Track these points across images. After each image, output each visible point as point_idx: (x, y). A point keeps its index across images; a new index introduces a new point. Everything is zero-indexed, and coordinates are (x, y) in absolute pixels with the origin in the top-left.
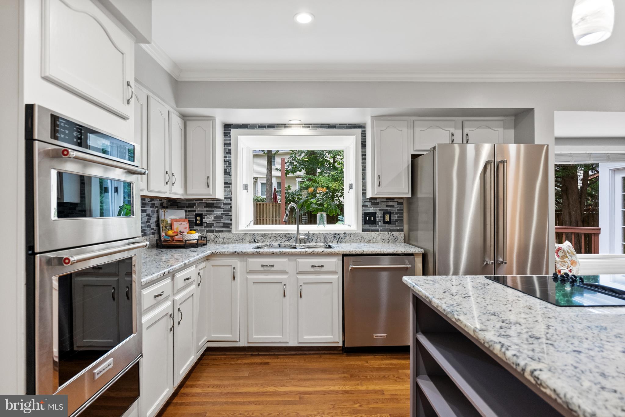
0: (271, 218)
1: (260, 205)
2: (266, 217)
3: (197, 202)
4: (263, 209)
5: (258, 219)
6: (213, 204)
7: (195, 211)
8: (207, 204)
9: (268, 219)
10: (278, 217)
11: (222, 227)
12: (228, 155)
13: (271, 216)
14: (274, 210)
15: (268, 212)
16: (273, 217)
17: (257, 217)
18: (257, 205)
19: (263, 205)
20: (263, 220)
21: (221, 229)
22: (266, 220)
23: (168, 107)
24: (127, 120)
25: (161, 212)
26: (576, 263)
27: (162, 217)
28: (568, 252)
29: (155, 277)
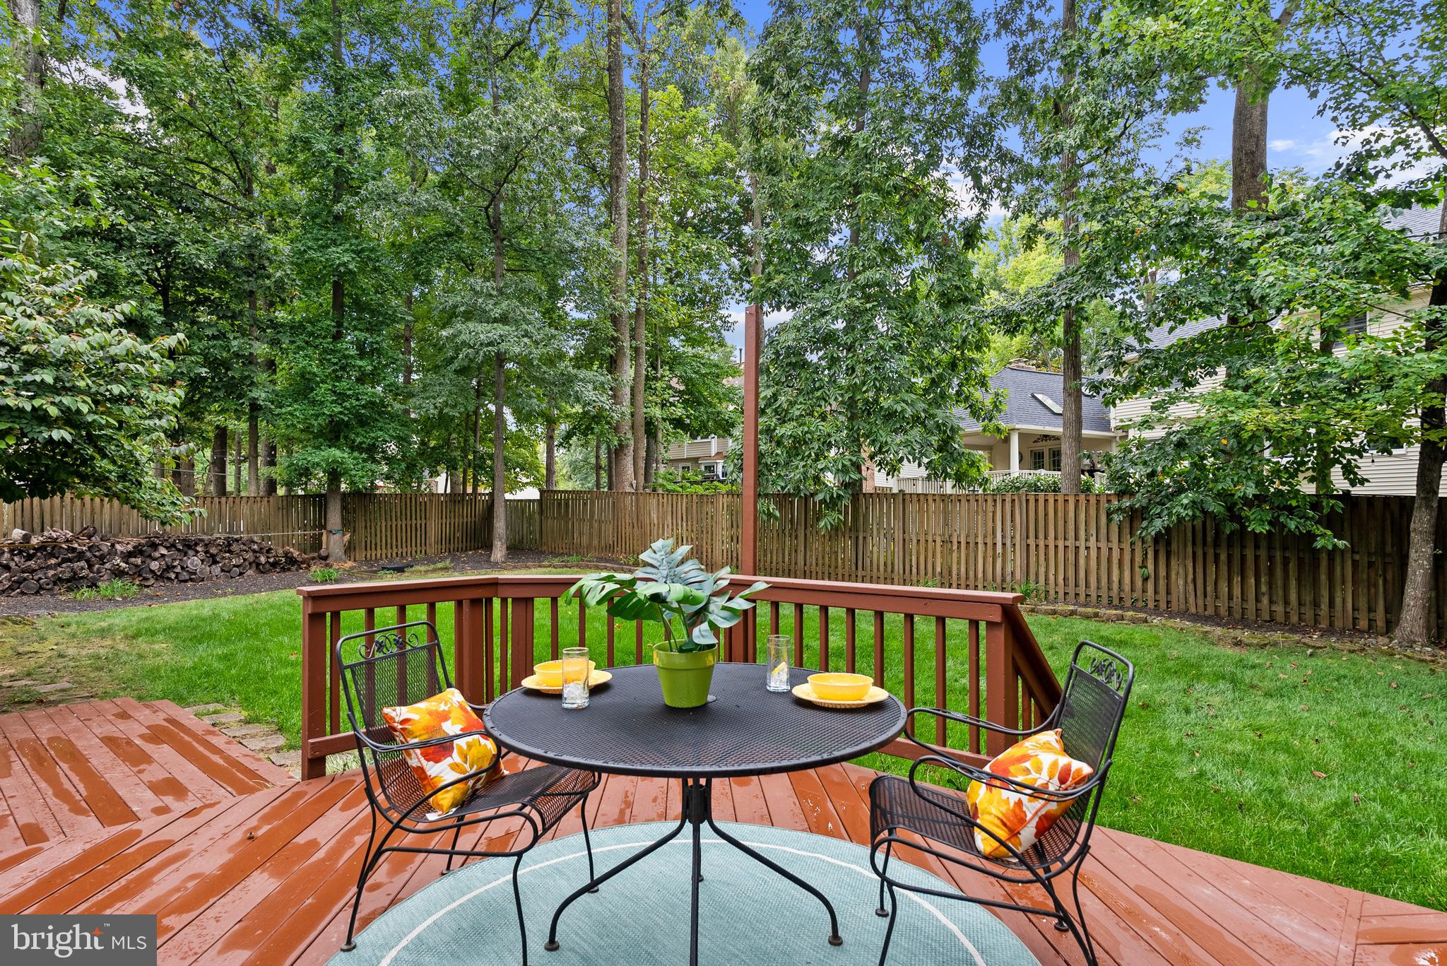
0: (1071, 543)
1: (1037, 500)
2: (1056, 538)
4: (1046, 515)
5: (1032, 541)
9: (1061, 544)
10: (1093, 538)
13: (1071, 534)
14: (1082, 516)
15: (1061, 523)
16: (1076, 539)
17: (1028, 537)
18: (1027, 501)
20: (1047, 546)
22: (1056, 547)
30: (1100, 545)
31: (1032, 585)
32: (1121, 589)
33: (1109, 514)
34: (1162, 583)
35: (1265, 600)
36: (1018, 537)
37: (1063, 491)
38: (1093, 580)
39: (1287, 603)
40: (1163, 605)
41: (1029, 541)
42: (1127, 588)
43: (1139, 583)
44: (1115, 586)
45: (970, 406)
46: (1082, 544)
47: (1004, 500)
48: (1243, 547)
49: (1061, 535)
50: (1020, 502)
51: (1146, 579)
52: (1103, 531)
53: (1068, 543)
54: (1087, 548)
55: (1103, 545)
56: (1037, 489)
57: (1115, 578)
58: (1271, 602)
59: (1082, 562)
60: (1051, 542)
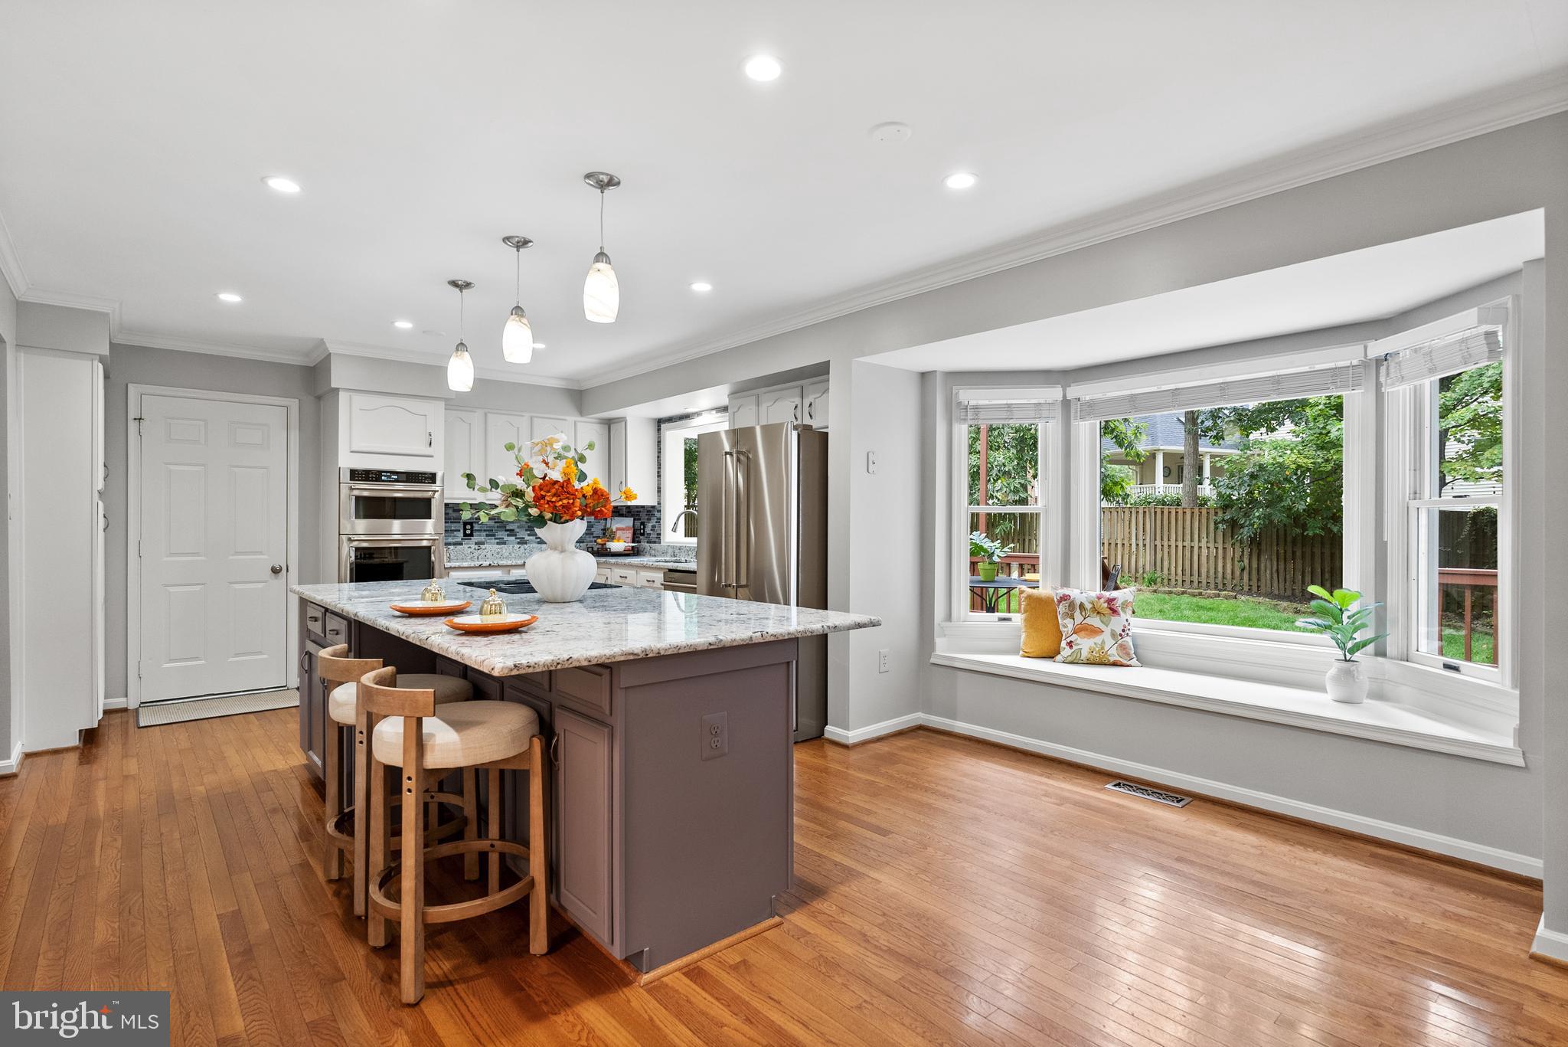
0: (1187, 543)
1: (1162, 512)
3: (641, 510)
5: (1158, 543)
6: (650, 511)
8: (647, 511)
9: (1180, 544)
10: (1204, 540)
11: (656, 537)
12: (659, 455)
13: (1188, 537)
16: (1192, 541)
17: (1155, 540)
18: (1155, 512)
19: (1170, 512)
20: (1169, 546)
21: (655, 539)
22: (1177, 546)
23: (572, 418)
24: (432, 456)
25: (609, 520)
26: (1095, 631)
27: (608, 526)
28: (1082, 606)
29: (465, 564)
30: (1209, 545)
31: (1159, 573)
32: (1224, 577)
33: (1216, 524)
34: (1254, 572)
36: (1148, 539)
37: (1184, 505)
38: (1204, 571)
40: (1255, 589)
41: (1156, 543)
42: (1229, 576)
43: (1238, 573)
44: (1220, 575)
45: (1116, 437)
46: (1196, 544)
47: (1138, 512)
49: (1180, 538)
50: (1150, 512)
51: (1243, 570)
52: (1212, 535)
53: (1185, 544)
54: (1208, 548)
55: (1211, 545)
56: (1164, 503)
57: (1220, 569)
59: (1196, 558)
60: (1173, 543)
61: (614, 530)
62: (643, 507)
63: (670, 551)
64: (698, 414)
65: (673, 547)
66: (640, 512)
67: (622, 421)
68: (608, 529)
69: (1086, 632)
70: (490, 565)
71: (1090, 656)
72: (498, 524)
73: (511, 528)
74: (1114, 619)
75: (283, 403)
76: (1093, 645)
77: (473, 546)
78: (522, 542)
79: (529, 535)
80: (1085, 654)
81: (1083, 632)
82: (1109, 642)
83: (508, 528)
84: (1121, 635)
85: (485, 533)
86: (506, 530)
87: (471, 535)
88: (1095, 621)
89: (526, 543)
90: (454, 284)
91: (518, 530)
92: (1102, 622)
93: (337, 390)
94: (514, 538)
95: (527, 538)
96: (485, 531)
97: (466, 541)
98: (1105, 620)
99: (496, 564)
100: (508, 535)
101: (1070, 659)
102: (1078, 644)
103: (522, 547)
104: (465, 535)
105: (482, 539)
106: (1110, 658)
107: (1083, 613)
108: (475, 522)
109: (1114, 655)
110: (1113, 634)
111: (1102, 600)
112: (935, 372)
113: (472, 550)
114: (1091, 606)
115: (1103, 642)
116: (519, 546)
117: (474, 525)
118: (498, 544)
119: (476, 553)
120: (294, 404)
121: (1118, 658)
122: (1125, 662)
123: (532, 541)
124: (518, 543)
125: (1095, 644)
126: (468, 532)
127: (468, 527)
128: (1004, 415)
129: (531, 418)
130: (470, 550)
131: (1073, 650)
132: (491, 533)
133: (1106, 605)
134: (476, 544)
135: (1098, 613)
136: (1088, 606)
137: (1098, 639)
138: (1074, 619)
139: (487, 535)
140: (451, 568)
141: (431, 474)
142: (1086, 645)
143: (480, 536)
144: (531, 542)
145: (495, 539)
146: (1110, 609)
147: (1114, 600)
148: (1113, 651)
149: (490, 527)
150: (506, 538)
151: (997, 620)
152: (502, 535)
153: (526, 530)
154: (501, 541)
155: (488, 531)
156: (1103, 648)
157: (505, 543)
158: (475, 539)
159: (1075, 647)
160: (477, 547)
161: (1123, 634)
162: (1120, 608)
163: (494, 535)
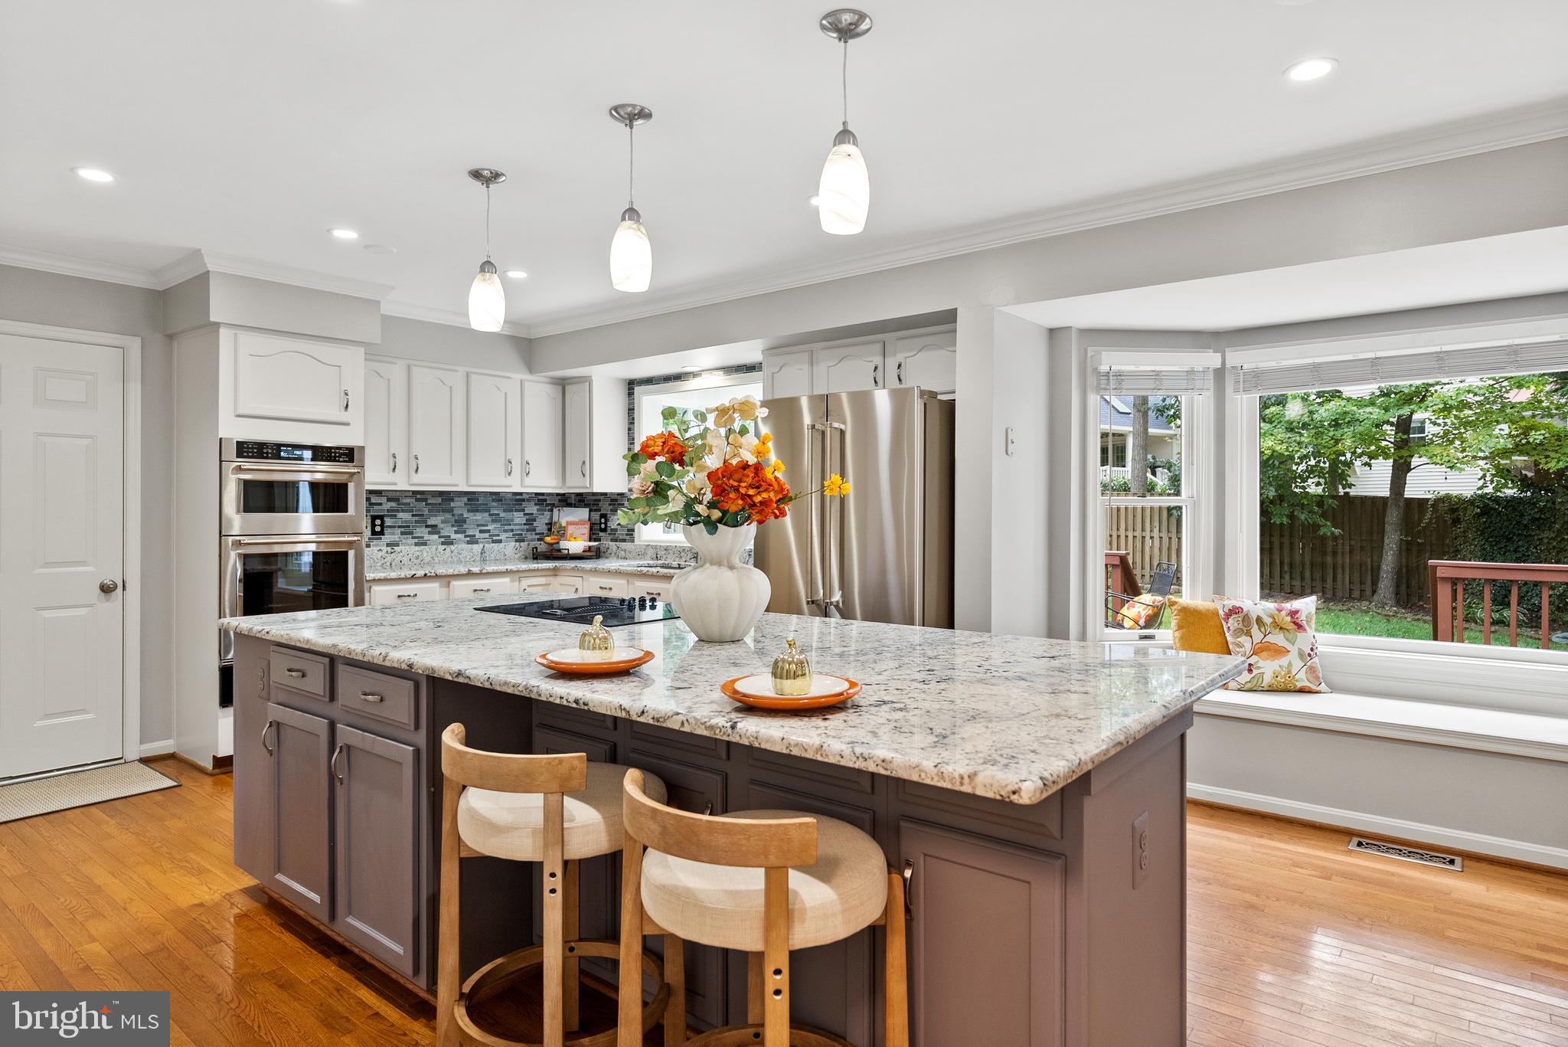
0: (1138, 533)
2: (1126, 530)
3: (602, 498)
6: (616, 500)
7: (600, 510)
8: (612, 500)
9: (1130, 534)
11: (626, 535)
12: (632, 426)
13: (1139, 526)
16: (1143, 530)
20: (1118, 536)
21: (625, 537)
22: (1127, 537)
23: (520, 375)
24: (347, 424)
25: (555, 511)
26: (1281, 652)
27: (555, 519)
28: (1259, 620)
29: (393, 575)
30: (1162, 535)
35: (1287, 577)
39: (1302, 579)
46: (1147, 534)
48: (1271, 536)
49: (1130, 527)
52: (1165, 523)
54: (1152, 538)
55: (1164, 535)
58: (1291, 578)
59: (1147, 549)
60: (1122, 533)
61: (564, 524)
62: (605, 494)
63: (651, 552)
64: (695, 375)
65: (655, 547)
66: (600, 500)
67: (585, 382)
68: (556, 523)
69: (1269, 653)
70: (425, 575)
71: (1273, 681)
72: (417, 518)
73: (433, 523)
74: (1300, 635)
75: (117, 343)
76: (1278, 668)
77: (385, 549)
78: (448, 542)
79: (456, 532)
80: (1268, 679)
81: (1265, 654)
82: (1297, 664)
83: (429, 523)
84: (1309, 655)
85: (399, 531)
86: (427, 526)
87: (382, 533)
88: (1278, 639)
89: (452, 543)
90: (476, 174)
91: (442, 526)
92: (1287, 640)
93: (217, 325)
94: (436, 536)
95: (454, 536)
96: (399, 527)
97: (375, 542)
98: (1290, 636)
99: (434, 574)
100: (430, 533)
101: (1248, 686)
102: (1259, 668)
103: (449, 548)
104: (374, 533)
105: (396, 538)
106: (1297, 683)
107: (1263, 630)
108: (387, 516)
109: (1302, 680)
110: (1301, 655)
111: (1284, 613)
112: (1071, 327)
113: (383, 553)
114: (1271, 620)
115: (1290, 664)
116: (443, 547)
117: (385, 519)
118: (416, 544)
119: (389, 559)
120: (135, 345)
121: (1306, 684)
122: (1314, 687)
123: (460, 540)
124: (443, 543)
125: (1280, 666)
126: (378, 529)
127: (378, 522)
128: (1151, 384)
129: (468, 374)
130: (380, 554)
131: (1252, 675)
132: (407, 530)
133: (1289, 619)
134: (388, 545)
135: (1281, 628)
136: (1268, 620)
137: (1284, 661)
138: (1251, 637)
139: (402, 533)
140: (374, 580)
141: (347, 449)
142: (1269, 668)
143: (393, 534)
144: (458, 541)
145: (413, 538)
146: (1295, 623)
147: (1297, 612)
148: (1302, 675)
149: (406, 522)
150: (427, 537)
151: (1138, 638)
152: (422, 532)
153: (453, 526)
154: (421, 540)
155: (403, 527)
156: (1289, 672)
157: (425, 544)
158: (387, 538)
159: (1255, 672)
160: (389, 549)
161: (1312, 653)
162: (1304, 622)
163: (411, 533)
